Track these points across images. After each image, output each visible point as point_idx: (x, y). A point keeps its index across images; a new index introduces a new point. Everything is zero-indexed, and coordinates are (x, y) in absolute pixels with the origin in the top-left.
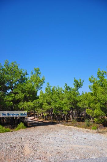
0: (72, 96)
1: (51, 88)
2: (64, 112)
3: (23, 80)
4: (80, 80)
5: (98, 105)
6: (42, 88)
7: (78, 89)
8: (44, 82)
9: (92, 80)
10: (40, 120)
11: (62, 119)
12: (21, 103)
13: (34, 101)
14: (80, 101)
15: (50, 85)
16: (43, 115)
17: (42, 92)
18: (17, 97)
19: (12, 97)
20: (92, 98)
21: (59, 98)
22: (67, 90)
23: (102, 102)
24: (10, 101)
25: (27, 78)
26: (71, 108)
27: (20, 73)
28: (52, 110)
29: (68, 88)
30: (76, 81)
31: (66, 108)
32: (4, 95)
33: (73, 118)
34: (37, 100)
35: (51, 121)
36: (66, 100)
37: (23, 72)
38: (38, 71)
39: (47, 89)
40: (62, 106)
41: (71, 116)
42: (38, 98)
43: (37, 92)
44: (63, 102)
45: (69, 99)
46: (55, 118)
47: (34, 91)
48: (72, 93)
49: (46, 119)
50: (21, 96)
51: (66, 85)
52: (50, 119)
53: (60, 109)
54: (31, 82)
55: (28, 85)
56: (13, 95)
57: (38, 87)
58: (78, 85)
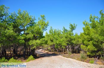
0: (69, 36)
1: (54, 30)
2: (63, 47)
3: (32, 24)
4: (74, 24)
5: (91, 42)
6: (46, 30)
7: (72, 31)
8: (48, 25)
9: (86, 23)
10: (46, 52)
11: (61, 51)
12: (31, 41)
13: (41, 40)
14: (74, 39)
15: (52, 28)
16: (48, 48)
17: (47, 33)
18: (28, 36)
19: (24, 36)
20: (86, 37)
21: (59, 37)
22: (65, 31)
23: (95, 40)
24: (22, 40)
25: (35, 23)
26: (68, 44)
27: (30, 19)
28: (54, 45)
29: (65, 30)
30: (71, 25)
31: (64, 44)
32: (18, 35)
33: (69, 51)
34: (43, 39)
35: (53, 52)
36: (64, 39)
37: (32, 18)
38: (43, 17)
39: (50, 31)
40: (61, 43)
41: (67, 49)
42: (44, 37)
43: (43, 33)
44: (62, 40)
45: (66, 38)
46: (56, 50)
47: (41, 32)
48: (69, 34)
49: (50, 51)
50: (31, 36)
51: (64, 28)
52: (53, 51)
53: (60, 45)
54: (38, 25)
55: (36, 28)
56: (25, 35)
57: (43, 29)
58: (73, 28)
